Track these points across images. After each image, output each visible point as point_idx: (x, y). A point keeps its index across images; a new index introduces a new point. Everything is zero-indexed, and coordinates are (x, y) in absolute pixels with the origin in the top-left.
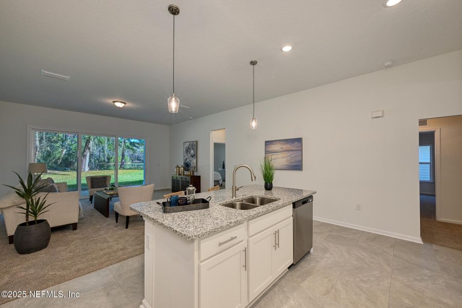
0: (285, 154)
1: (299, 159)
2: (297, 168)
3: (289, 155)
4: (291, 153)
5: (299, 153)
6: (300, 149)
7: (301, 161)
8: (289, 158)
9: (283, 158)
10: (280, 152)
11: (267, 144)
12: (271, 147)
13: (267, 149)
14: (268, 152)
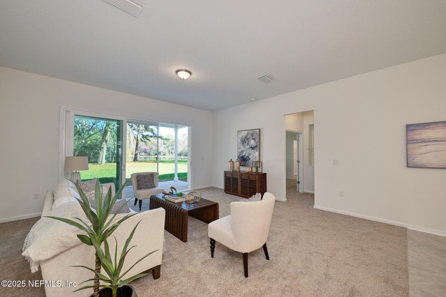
11: (411, 128)
12: (422, 132)
13: (411, 136)
14: (413, 142)
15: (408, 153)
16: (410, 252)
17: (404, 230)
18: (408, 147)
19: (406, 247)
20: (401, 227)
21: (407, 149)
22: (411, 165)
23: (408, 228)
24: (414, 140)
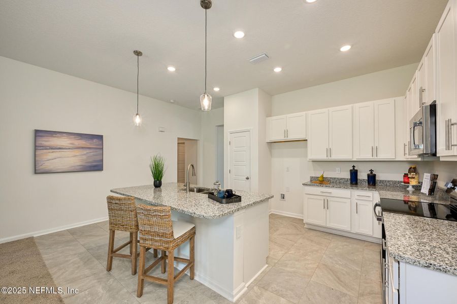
0: (77, 152)
1: (98, 158)
2: (96, 168)
3: (85, 153)
4: (88, 151)
5: (99, 152)
6: (101, 147)
7: (102, 161)
8: (84, 157)
9: (75, 156)
10: (69, 149)
11: (40, 134)
12: (50, 140)
13: (40, 142)
14: (42, 148)
15: (37, 158)
16: (45, 257)
17: (31, 240)
18: (36, 153)
19: (39, 254)
20: (27, 239)
21: (35, 154)
22: (39, 171)
23: (35, 236)
24: (43, 147)
